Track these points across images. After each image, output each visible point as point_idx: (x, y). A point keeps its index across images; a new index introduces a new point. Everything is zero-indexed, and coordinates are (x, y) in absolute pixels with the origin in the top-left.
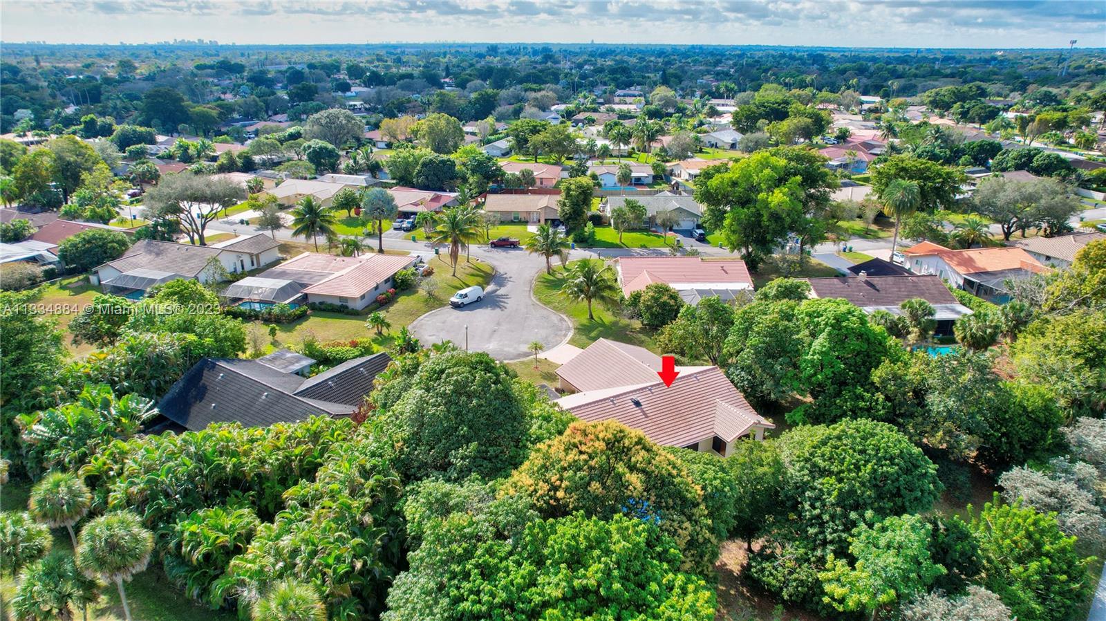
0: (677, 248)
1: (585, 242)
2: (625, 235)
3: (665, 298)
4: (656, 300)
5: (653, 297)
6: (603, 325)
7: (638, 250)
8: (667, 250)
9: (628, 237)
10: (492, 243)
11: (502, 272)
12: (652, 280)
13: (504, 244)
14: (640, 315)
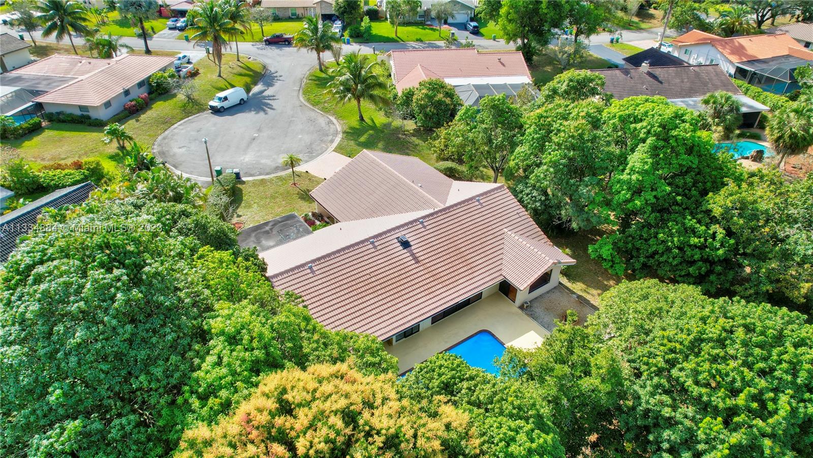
0: (452, 41)
1: (361, 37)
2: (400, 29)
3: (440, 96)
4: (430, 98)
5: (426, 95)
6: (374, 127)
7: (413, 44)
8: (441, 43)
9: (403, 31)
10: (266, 41)
11: (273, 71)
12: (427, 76)
13: (278, 41)
14: (413, 117)
